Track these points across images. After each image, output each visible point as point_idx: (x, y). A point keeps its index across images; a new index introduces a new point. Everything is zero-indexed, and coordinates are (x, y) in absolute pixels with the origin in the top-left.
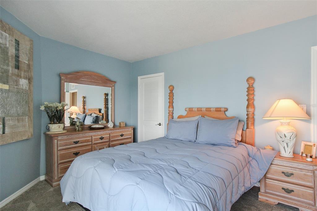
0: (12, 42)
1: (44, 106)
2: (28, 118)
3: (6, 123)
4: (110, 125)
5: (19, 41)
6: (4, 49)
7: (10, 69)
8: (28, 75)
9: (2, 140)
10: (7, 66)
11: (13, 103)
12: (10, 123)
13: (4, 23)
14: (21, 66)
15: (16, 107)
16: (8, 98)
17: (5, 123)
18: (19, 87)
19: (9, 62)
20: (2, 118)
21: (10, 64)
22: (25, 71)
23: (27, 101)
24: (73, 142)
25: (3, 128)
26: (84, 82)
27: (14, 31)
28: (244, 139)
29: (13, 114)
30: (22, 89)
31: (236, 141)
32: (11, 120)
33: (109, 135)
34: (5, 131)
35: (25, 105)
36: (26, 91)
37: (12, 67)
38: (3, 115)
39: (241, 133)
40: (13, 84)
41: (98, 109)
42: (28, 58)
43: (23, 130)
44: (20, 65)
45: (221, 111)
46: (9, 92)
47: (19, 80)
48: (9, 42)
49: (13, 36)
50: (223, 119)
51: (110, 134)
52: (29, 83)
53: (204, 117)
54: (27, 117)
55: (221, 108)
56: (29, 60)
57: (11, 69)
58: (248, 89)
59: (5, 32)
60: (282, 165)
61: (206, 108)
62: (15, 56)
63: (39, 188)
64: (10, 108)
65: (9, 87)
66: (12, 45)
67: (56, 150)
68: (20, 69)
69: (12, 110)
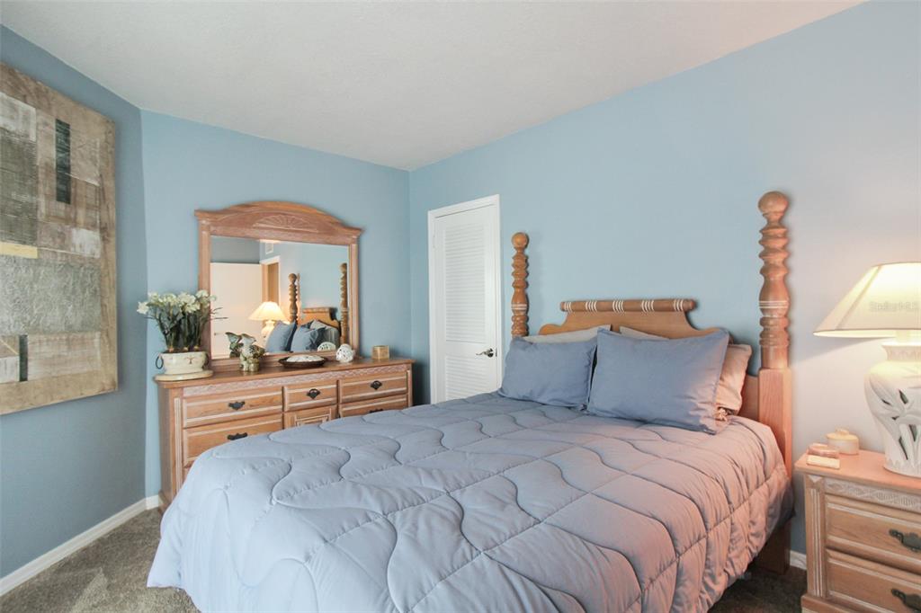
0: (47, 129)
1: (146, 303)
2: (101, 338)
3: (29, 351)
4: (344, 354)
5: (68, 126)
6: (23, 149)
7: (42, 201)
8: (98, 217)
9: (19, 397)
10: (32, 195)
11: (52, 296)
12: (42, 351)
13: (21, 77)
14: (78, 192)
15: (63, 308)
16: (36, 282)
17: (27, 353)
18: (70, 250)
19: (37, 182)
20: (18, 339)
21: (41, 188)
22: (88, 207)
23: (96, 291)
24: (227, 404)
25: (21, 366)
26: (266, 231)
27: (53, 98)
28: (753, 404)
29: (52, 327)
30: (81, 257)
31: (722, 410)
32: (45, 343)
33: (335, 386)
34: (29, 373)
35: (90, 301)
36: (91, 261)
37: (47, 197)
38: (21, 330)
39: (742, 384)
40: (51, 244)
41: (327, 310)
42: (100, 170)
43: (86, 370)
44: (73, 190)
45: (673, 310)
46: (39, 265)
47: (70, 232)
48: (37, 129)
49: (49, 109)
50: (680, 337)
51: (338, 382)
52: (104, 239)
53: (618, 331)
54: (97, 334)
55: (672, 301)
56: (101, 176)
57: (44, 204)
58: (763, 234)
59: (26, 102)
60: (893, 504)
61: (626, 302)
62: (57, 166)
63: (136, 532)
64: (43, 308)
65: (40, 251)
66: (48, 137)
67: (177, 425)
68: (72, 202)
69: (50, 314)
